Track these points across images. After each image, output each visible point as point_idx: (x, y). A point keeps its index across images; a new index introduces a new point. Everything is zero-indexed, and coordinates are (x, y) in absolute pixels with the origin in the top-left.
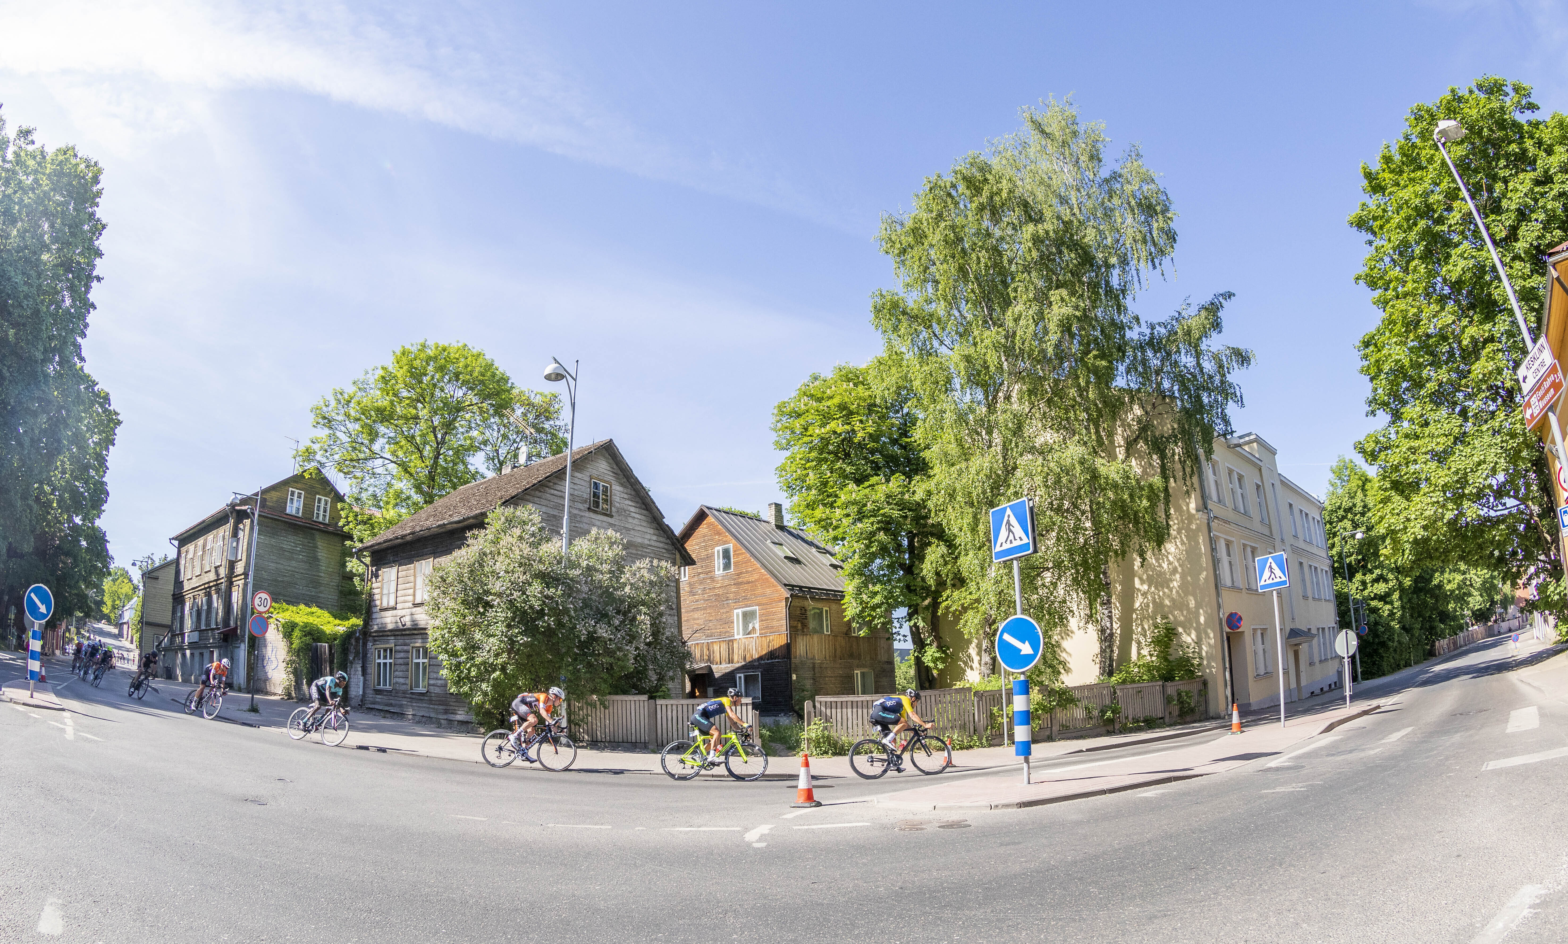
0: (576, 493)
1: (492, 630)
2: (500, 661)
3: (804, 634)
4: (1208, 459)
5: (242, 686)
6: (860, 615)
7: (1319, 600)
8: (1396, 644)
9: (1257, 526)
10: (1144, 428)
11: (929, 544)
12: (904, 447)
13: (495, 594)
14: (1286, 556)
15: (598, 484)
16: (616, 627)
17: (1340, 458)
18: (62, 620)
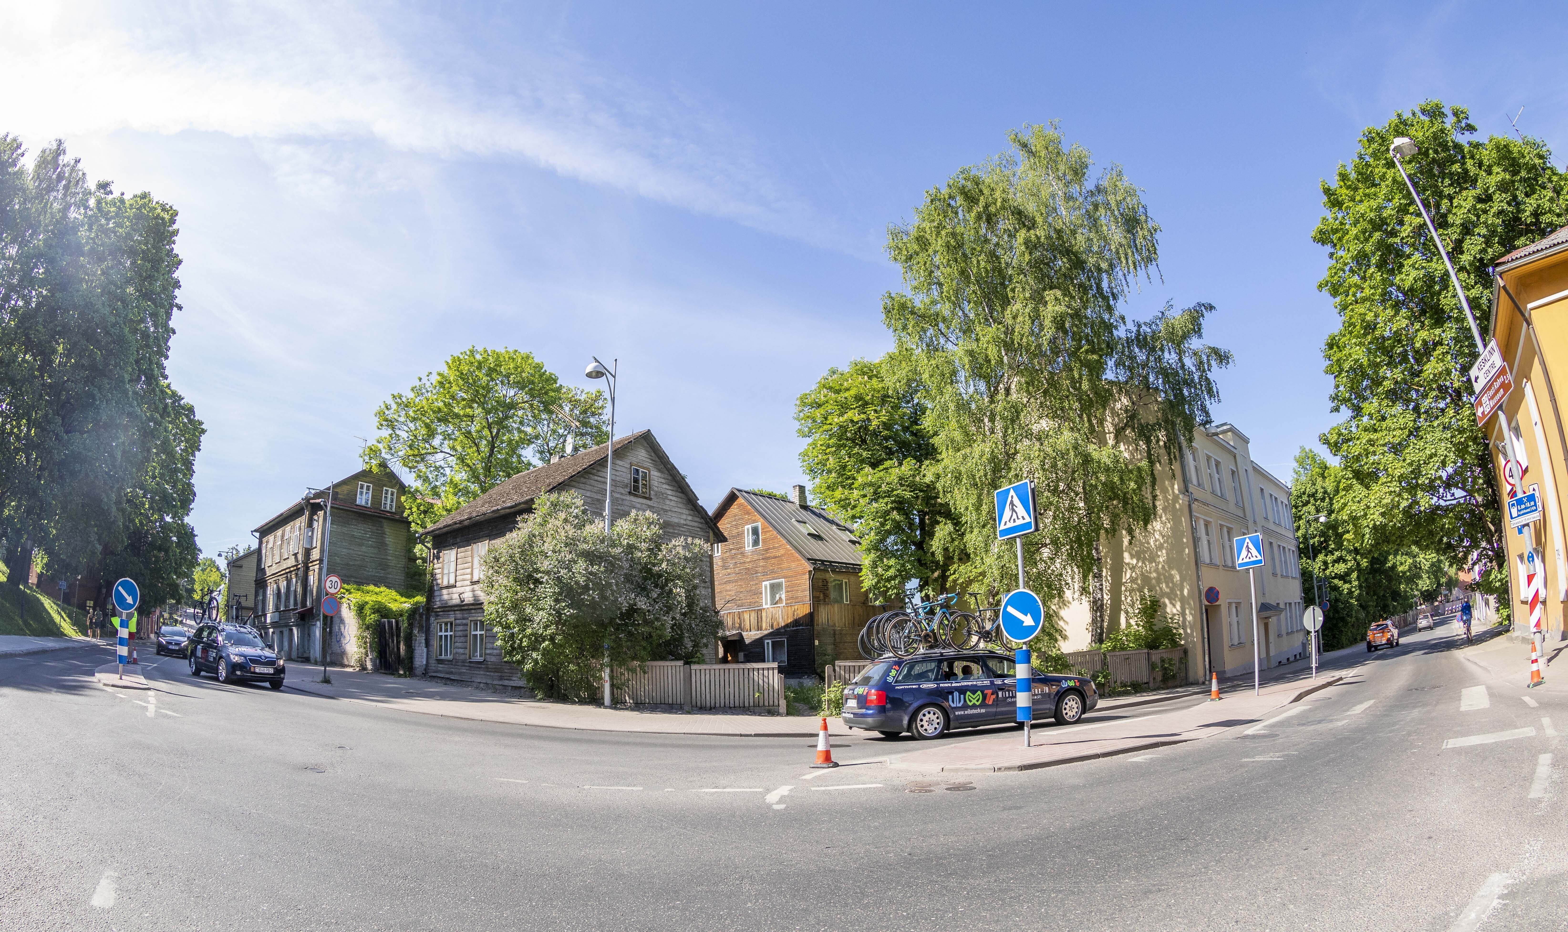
0: (618, 479)
1: (541, 604)
2: (549, 632)
3: (826, 603)
4: (1189, 446)
5: (318, 660)
6: (875, 587)
7: (1287, 577)
8: (1354, 619)
9: (1232, 508)
10: (1132, 416)
11: (938, 523)
12: (914, 434)
13: (543, 572)
14: (1261, 537)
15: (637, 471)
16: (654, 600)
17: (1303, 449)
18: (156, 607)
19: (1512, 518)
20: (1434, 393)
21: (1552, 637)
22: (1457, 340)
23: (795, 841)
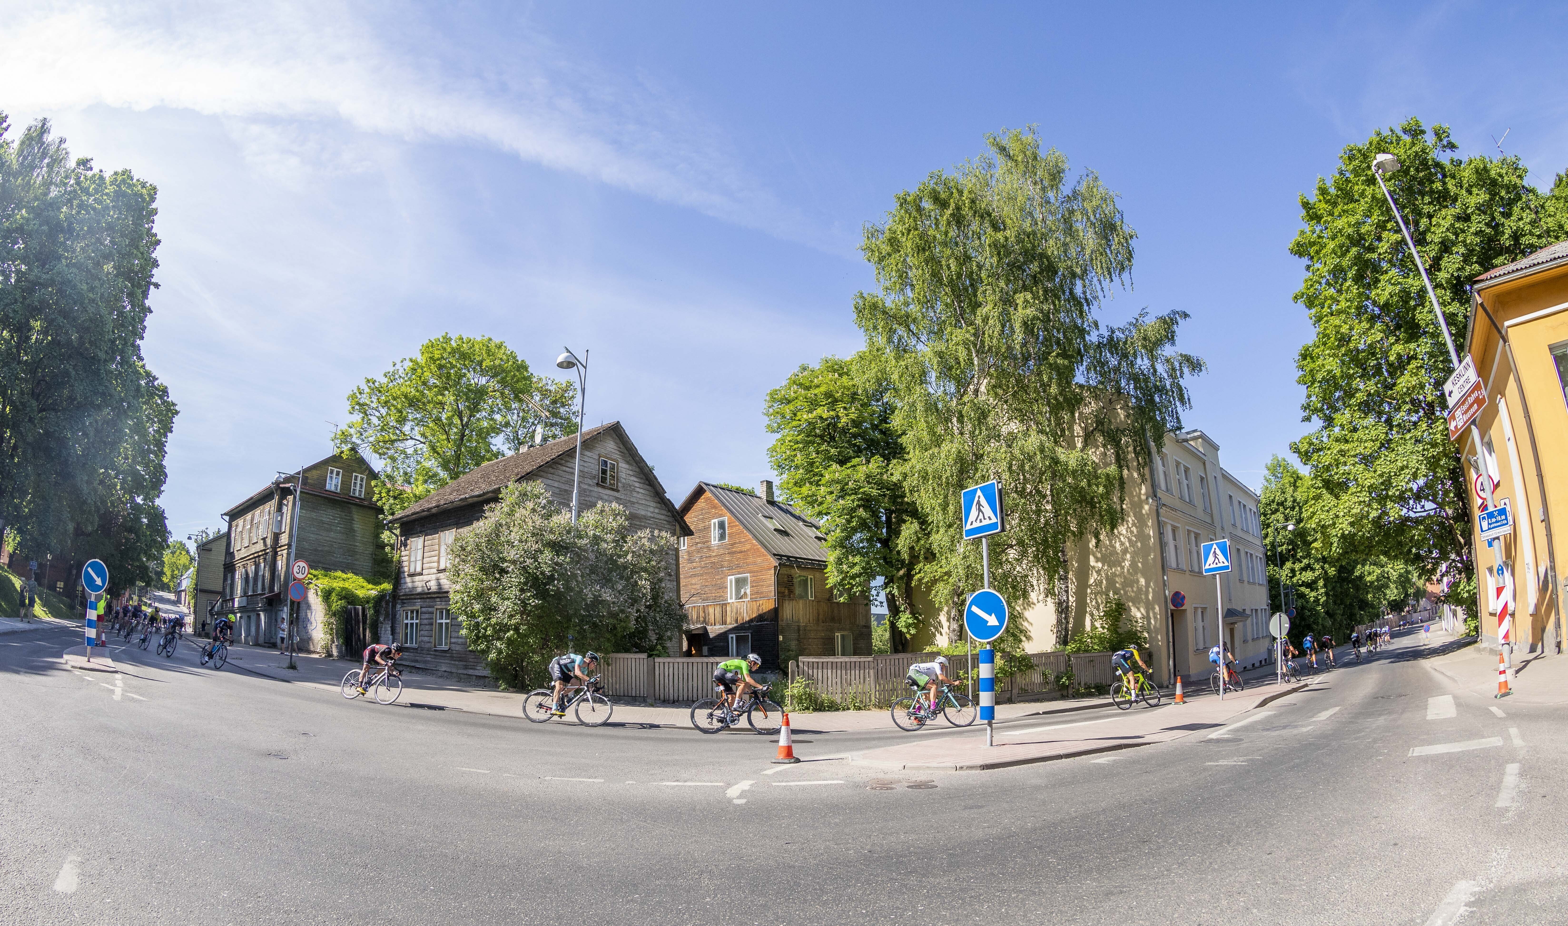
0: (586, 470)
1: (506, 593)
2: (513, 622)
3: (790, 599)
4: (1158, 452)
6: (841, 583)
7: (1254, 583)
9: (1200, 513)
10: (1100, 422)
11: (904, 521)
12: (883, 432)
13: (510, 561)
14: (1228, 544)
15: (606, 462)
16: (619, 592)
17: (1275, 457)
18: (125, 589)
19: (1482, 531)
20: (1408, 407)
21: (1520, 650)
22: (1431, 355)
23: (755, 836)
